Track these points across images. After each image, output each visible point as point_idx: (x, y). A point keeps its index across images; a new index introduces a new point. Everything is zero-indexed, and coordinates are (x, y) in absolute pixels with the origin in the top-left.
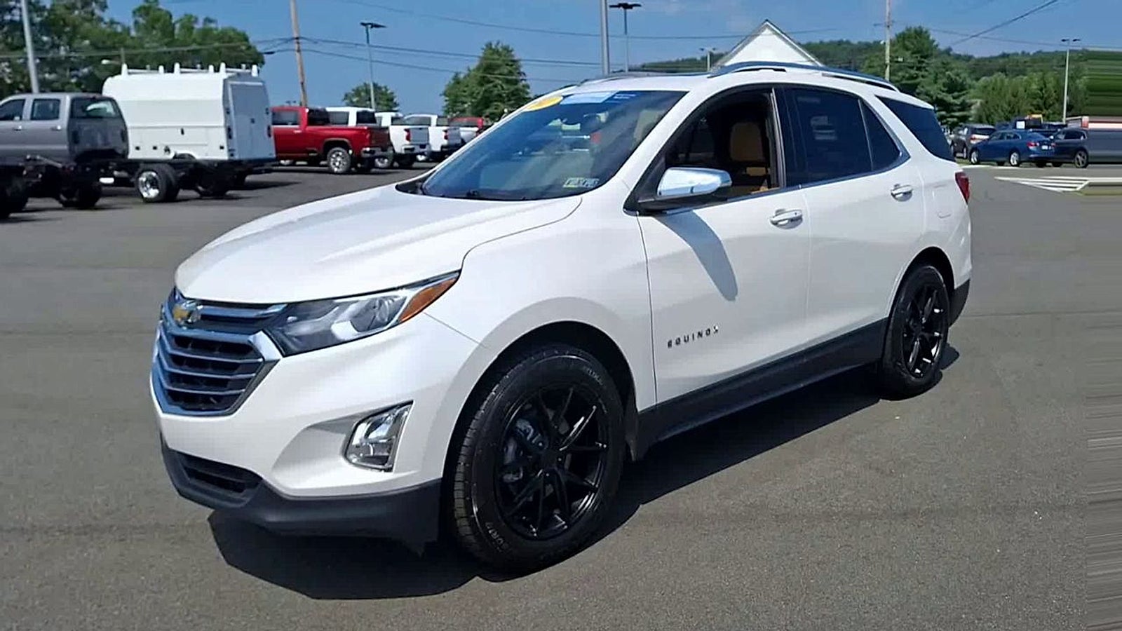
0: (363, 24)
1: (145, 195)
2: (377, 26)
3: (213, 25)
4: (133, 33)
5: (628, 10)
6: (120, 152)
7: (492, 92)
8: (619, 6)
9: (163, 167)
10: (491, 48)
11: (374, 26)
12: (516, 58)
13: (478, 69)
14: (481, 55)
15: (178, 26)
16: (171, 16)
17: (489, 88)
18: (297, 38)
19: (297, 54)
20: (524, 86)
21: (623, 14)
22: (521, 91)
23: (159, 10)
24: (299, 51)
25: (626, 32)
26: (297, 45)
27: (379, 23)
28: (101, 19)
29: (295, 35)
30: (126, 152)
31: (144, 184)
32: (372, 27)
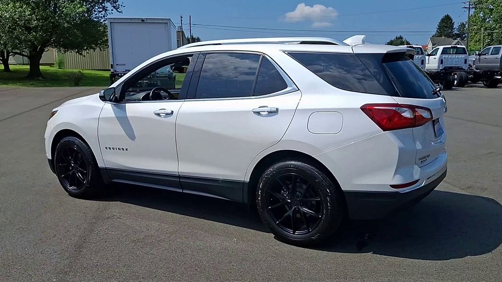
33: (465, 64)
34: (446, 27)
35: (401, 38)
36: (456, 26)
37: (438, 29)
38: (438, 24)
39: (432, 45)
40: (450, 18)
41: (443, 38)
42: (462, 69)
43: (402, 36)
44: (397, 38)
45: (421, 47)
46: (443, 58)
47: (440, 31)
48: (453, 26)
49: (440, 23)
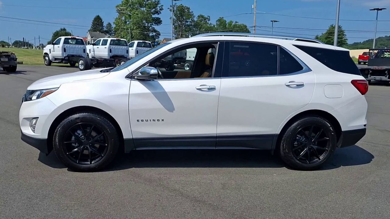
0: (271, 21)
1: (186, 69)
2: (276, 21)
3: (237, 23)
4: (216, 27)
5: (379, 11)
6: (184, 58)
7: (330, 41)
8: (375, 9)
9: (191, 62)
10: (333, 27)
11: (275, 21)
12: (343, 30)
13: (326, 33)
14: (328, 29)
15: (227, 24)
16: (226, 21)
17: (329, 40)
18: (255, 26)
19: (254, 31)
20: (345, 39)
21: (377, 12)
22: (344, 41)
23: (223, 20)
24: (255, 30)
25: (377, 19)
26: (254, 28)
27: (277, 21)
28: (208, 23)
29: (254, 25)
30: (186, 58)
31: (186, 66)
32: (274, 22)
33: (84, 53)
34: (98, 24)
35: (65, 30)
36: (105, 24)
37: (92, 25)
38: (92, 22)
39: (90, 37)
40: (100, 18)
41: (99, 32)
42: (82, 57)
43: (65, 28)
44: (61, 29)
45: (82, 38)
46: (66, 47)
47: (94, 27)
48: (103, 25)
49: (93, 21)
